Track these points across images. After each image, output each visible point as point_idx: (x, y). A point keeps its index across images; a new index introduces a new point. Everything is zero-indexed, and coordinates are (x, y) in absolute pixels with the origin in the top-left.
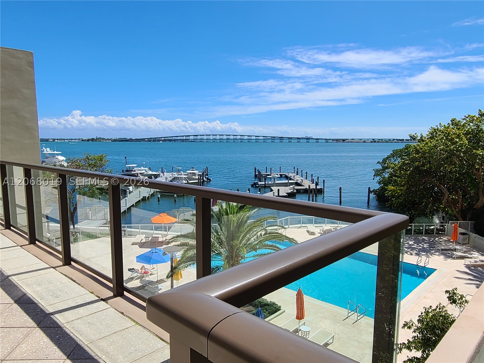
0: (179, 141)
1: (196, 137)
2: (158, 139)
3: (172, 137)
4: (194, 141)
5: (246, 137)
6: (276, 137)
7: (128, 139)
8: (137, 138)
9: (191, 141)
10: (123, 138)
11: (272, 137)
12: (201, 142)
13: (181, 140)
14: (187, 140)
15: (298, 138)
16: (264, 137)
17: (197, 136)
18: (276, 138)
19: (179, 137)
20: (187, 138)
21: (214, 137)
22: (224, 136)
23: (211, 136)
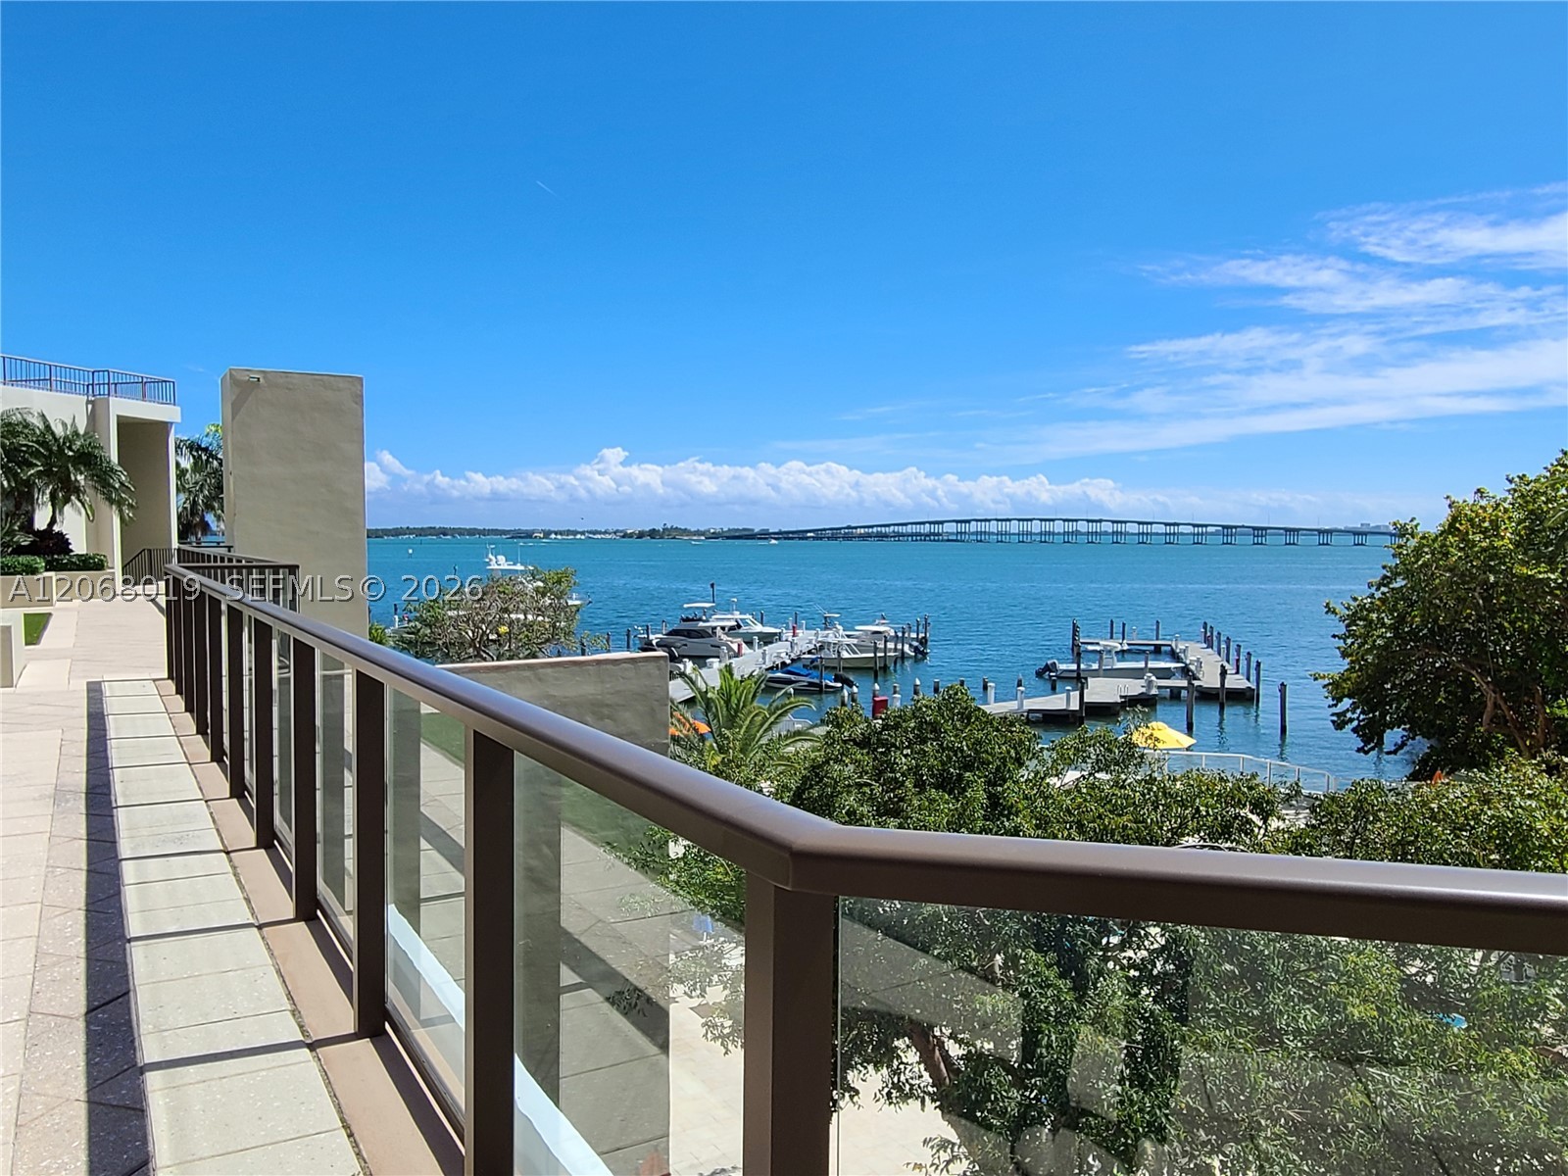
0: (910, 538)
1: (962, 527)
2: (845, 533)
3: (888, 526)
4: (958, 538)
5: (1133, 528)
6: (1243, 527)
7: (756, 530)
8: (783, 530)
9: (948, 540)
10: (744, 530)
11: (1224, 527)
12: (981, 541)
13: (916, 536)
14: (934, 534)
15: (1321, 532)
16: (1194, 526)
17: (969, 521)
18: (1238, 529)
19: (910, 526)
20: (936, 529)
21: (1025, 527)
22: (1056, 522)
23: (1013, 522)
